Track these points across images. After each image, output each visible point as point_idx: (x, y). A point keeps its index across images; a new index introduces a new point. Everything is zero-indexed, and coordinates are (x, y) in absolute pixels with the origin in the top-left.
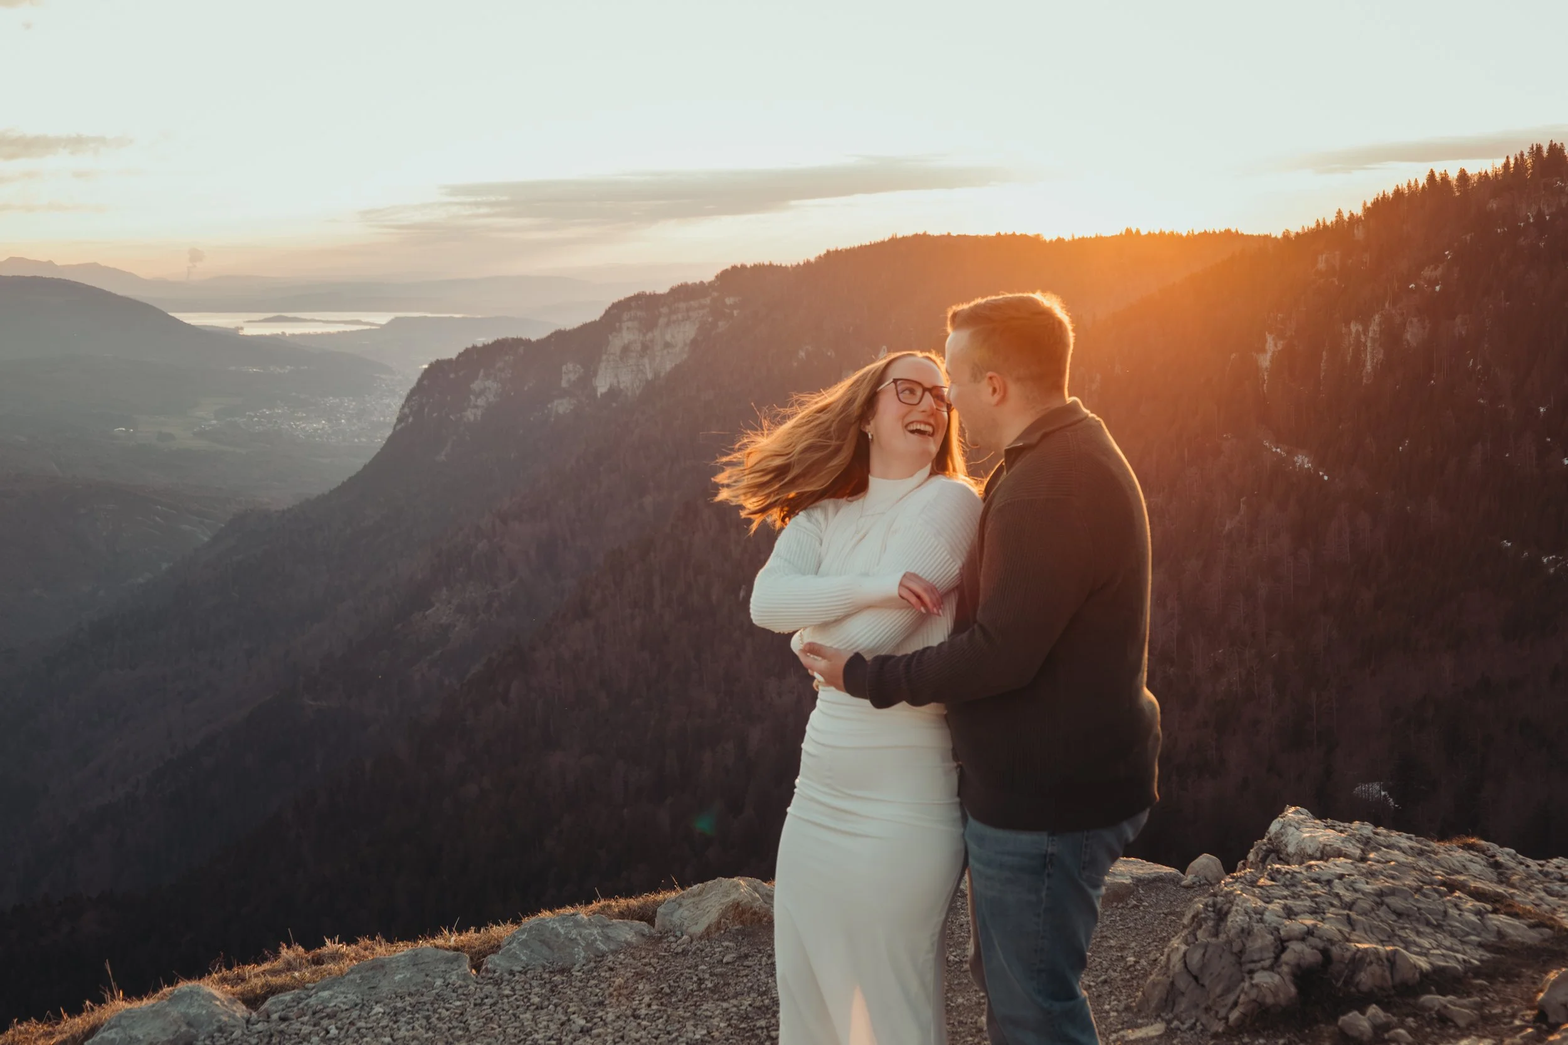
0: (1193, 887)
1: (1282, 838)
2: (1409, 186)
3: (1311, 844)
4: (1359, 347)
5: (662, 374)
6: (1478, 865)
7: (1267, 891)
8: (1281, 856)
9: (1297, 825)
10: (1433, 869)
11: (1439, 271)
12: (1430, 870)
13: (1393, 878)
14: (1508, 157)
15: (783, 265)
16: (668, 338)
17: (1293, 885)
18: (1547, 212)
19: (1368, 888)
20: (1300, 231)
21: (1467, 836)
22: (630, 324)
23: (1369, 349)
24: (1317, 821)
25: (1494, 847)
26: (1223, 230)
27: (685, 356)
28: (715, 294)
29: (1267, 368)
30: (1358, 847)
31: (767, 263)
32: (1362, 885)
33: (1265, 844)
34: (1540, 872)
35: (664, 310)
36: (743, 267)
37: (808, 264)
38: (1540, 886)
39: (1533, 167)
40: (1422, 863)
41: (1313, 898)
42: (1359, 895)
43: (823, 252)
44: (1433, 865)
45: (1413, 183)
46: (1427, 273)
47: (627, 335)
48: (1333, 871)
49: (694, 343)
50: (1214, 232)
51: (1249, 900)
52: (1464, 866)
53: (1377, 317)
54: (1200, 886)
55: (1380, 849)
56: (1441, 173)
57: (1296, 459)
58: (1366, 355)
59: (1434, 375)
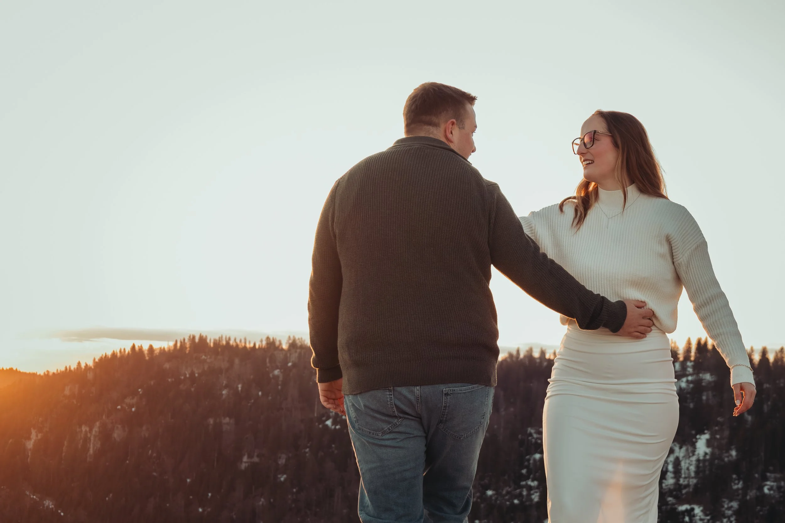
2: (120, 351)
4: (86, 440)
11: (135, 401)
14: (176, 341)
18: (196, 372)
20: (55, 372)
23: (92, 441)
26: (8, 368)
29: (30, 449)
39: (190, 347)
45: (122, 350)
46: (128, 400)
53: (98, 424)
56: (139, 346)
57: (45, 502)
58: (90, 445)
59: (129, 458)
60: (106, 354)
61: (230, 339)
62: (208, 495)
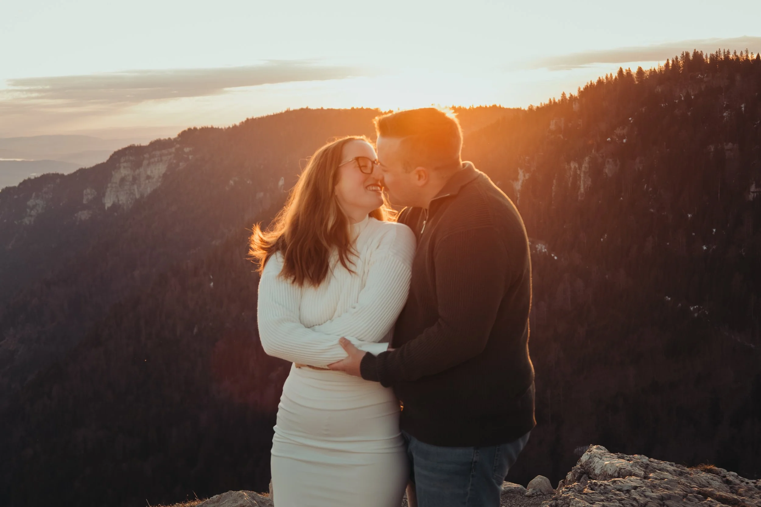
0: (533, 497)
1: (591, 465)
2: (607, 78)
3: (611, 468)
4: (576, 177)
5: (145, 196)
6: (717, 483)
7: (590, 496)
8: (591, 476)
9: (600, 456)
10: (689, 483)
11: (625, 131)
12: (689, 485)
13: (667, 489)
14: (668, 60)
15: (220, 128)
16: (149, 173)
17: (605, 493)
18: (692, 93)
19: (654, 495)
20: (539, 105)
21: (706, 464)
22: (125, 164)
23: (582, 178)
24: (612, 454)
25: (724, 471)
26: (491, 105)
27: (159, 184)
28: (178, 146)
29: (520, 190)
30: (641, 470)
31: (210, 126)
32: (648, 493)
33: (579, 469)
34: (756, 486)
35: (146, 156)
36: (195, 129)
37: (235, 127)
38: (758, 495)
39: (683, 66)
40: (683, 480)
41: (620, 500)
42: (648, 499)
43: (244, 120)
44: (689, 481)
45: (609, 76)
46: (619, 131)
47: (124, 171)
48: (629, 485)
49: (165, 176)
50: (486, 107)
51: (579, 502)
52: (708, 482)
53: (587, 159)
54: (537, 495)
55: (655, 471)
56: (626, 70)
57: (537, 246)
58: (580, 182)
59: (623, 194)
60: (591, 81)
61: (728, 52)
62: (713, 231)
